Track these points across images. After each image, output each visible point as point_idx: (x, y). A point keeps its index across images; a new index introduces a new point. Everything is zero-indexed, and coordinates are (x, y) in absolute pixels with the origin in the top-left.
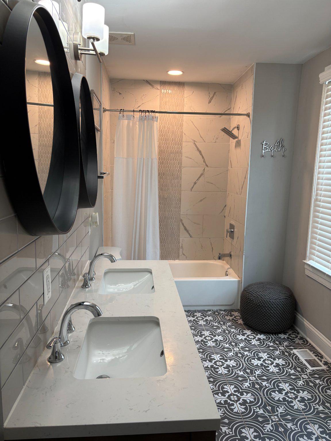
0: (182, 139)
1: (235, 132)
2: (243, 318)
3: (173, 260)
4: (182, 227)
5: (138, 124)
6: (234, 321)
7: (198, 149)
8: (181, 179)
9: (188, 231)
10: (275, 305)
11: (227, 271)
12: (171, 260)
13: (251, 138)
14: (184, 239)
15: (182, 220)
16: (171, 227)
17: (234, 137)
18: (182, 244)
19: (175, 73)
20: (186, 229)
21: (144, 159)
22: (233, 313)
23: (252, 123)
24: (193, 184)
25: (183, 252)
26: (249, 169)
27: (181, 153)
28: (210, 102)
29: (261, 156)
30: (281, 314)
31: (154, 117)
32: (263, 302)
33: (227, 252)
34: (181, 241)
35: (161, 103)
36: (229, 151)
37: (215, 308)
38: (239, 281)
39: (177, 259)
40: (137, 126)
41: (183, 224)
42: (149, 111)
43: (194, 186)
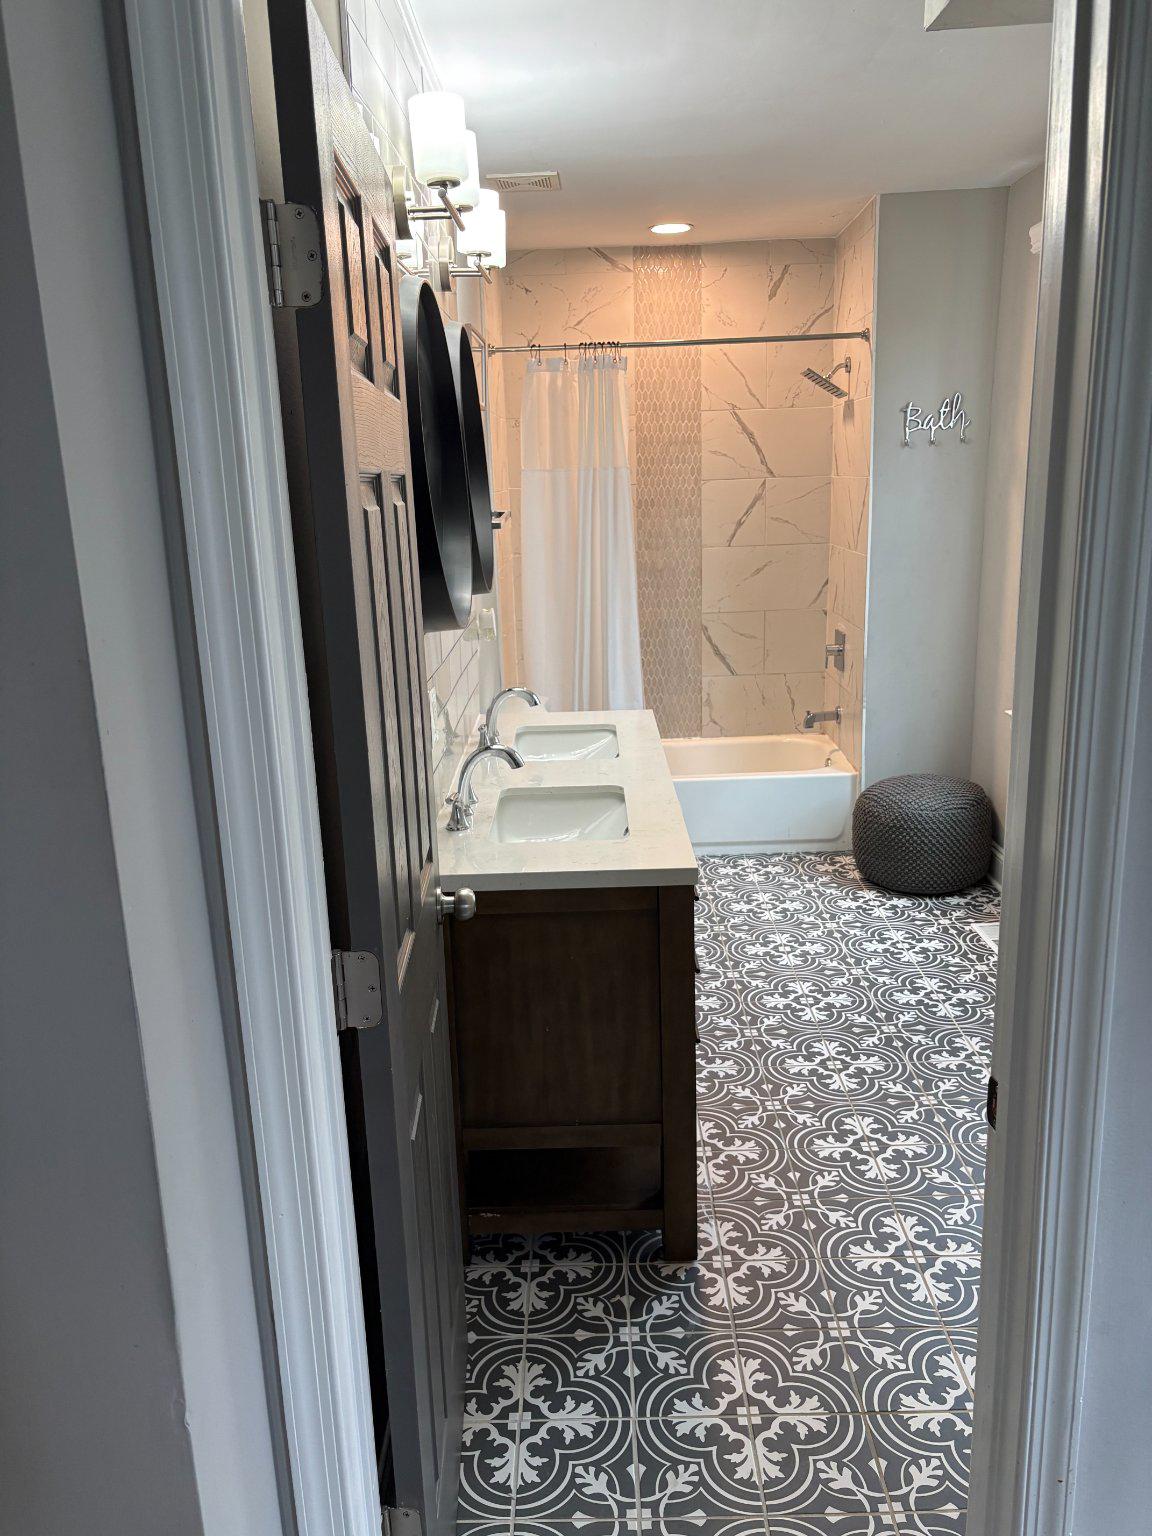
0: (699, 404)
1: (840, 379)
2: (861, 866)
3: (684, 736)
4: (706, 647)
5: (577, 379)
6: (839, 877)
7: (745, 429)
8: (700, 515)
9: (723, 658)
10: (934, 823)
11: (829, 759)
12: (678, 737)
13: (873, 396)
14: (714, 680)
15: (706, 629)
16: (678, 650)
17: (837, 392)
18: (708, 694)
19: (671, 229)
20: (717, 652)
21: (594, 470)
22: (837, 859)
23: (874, 353)
24: (734, 527)
25: (710, 716)
26: (871, 482)
27: (698, 443)
28: (772, 295)
29: (902, 444)
30: (948, 844)
31: (618, 359)
32: (903, 818)
33: (830, 708)
34: (704, 686)
35: (637, 309)
36: (832, 427)
37: (792, 849)
38: (854, 778)
39: (695, 735)
40: (576, 385)
41: (709, 639)
42: (604, 343)
43: (736, 531)
